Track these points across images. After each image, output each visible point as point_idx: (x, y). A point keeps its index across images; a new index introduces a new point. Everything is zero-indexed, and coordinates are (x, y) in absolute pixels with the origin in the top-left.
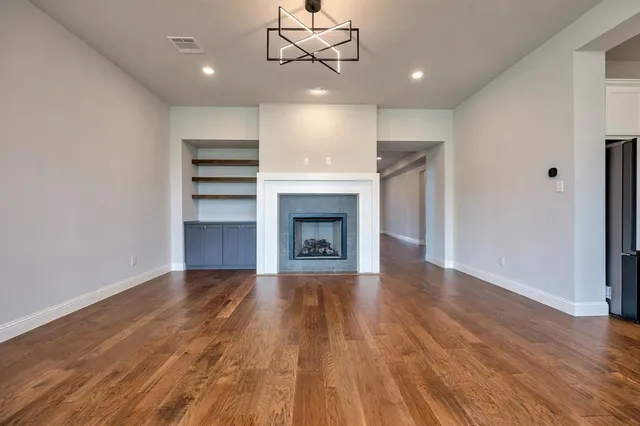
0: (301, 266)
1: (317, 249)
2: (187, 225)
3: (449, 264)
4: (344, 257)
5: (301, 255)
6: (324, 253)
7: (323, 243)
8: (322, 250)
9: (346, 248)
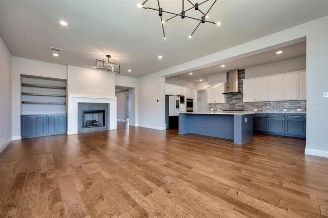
0: (86, 130)
1: (93, 123)
2: (22, 116)
3: (137, 125)
4: (104, 125)
5: (86, 126)
6: (96, 125)
7: (95, 121)
8: (95, 124)
9: (105, 122)
